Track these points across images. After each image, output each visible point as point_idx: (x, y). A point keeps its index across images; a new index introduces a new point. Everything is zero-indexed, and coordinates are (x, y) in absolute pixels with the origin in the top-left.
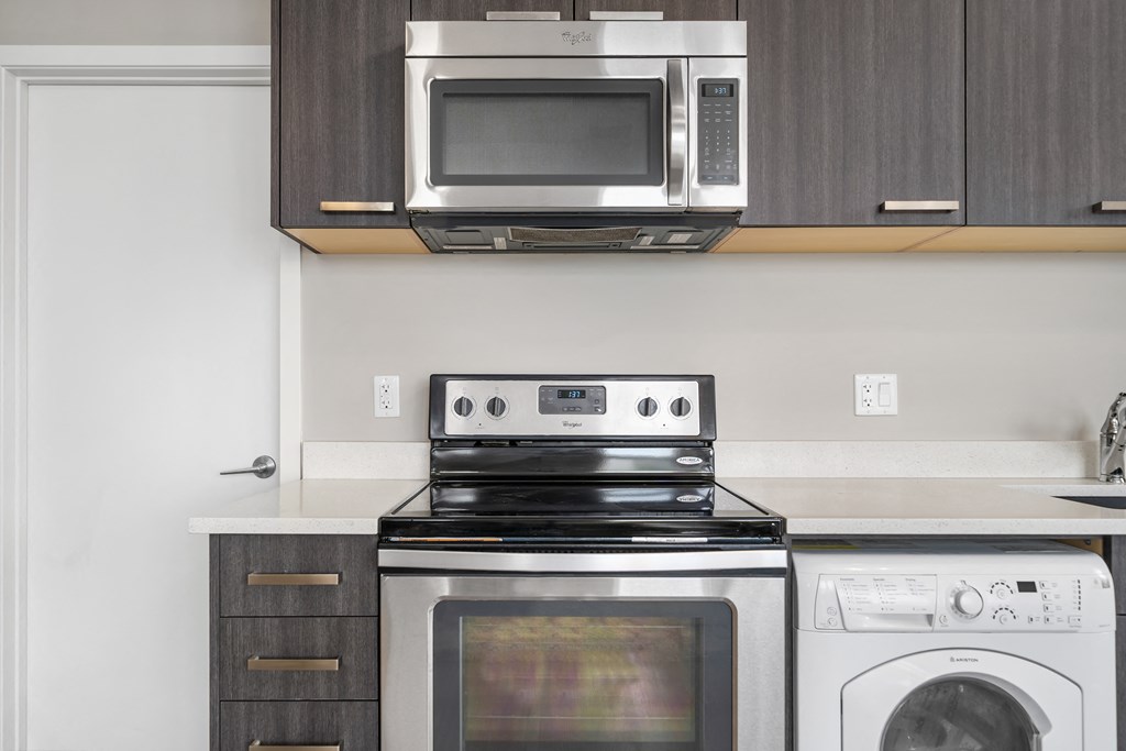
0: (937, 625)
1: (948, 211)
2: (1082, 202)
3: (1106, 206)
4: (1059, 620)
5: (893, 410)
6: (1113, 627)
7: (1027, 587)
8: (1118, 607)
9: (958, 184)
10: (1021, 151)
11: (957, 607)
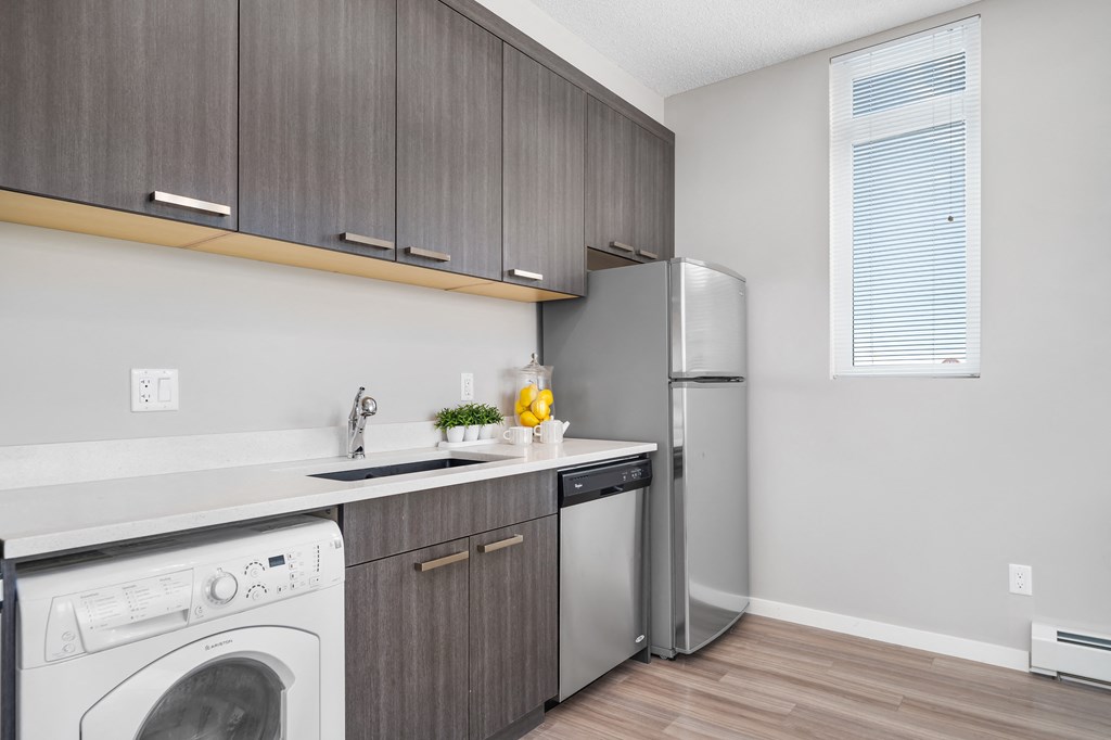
0: (192, 618)
1: (222, 215)
2: (333, 231)
3: (349, 237)
4: (303, 584)
5: (174, 404)
6: (343, 579)
7: (277, 561)
8: (347, 561)
9: (231, 191)
10: (286, 176)
11: (213, 596)
